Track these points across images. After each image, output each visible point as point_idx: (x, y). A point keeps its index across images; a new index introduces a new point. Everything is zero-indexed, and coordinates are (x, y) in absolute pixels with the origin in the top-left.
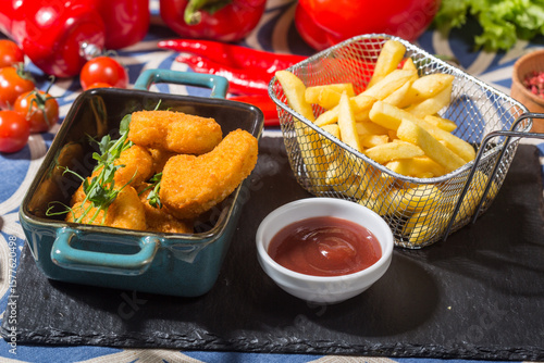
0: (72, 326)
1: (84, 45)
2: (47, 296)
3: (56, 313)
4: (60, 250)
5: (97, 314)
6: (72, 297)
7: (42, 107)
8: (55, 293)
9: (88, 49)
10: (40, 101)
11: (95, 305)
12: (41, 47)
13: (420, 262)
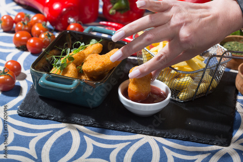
0: (44, 112)
1: (70, 18)
2: (37, 102)
3: (39, 107)
4: (42, 81)
5: (54, 109)
6: (47, 103)
7: (49, 38)
8: (40, 101)
9: (71, 20)
10: (49, 36)
11: (54, 106)
12: (54, 18)
13: (182, 107)
